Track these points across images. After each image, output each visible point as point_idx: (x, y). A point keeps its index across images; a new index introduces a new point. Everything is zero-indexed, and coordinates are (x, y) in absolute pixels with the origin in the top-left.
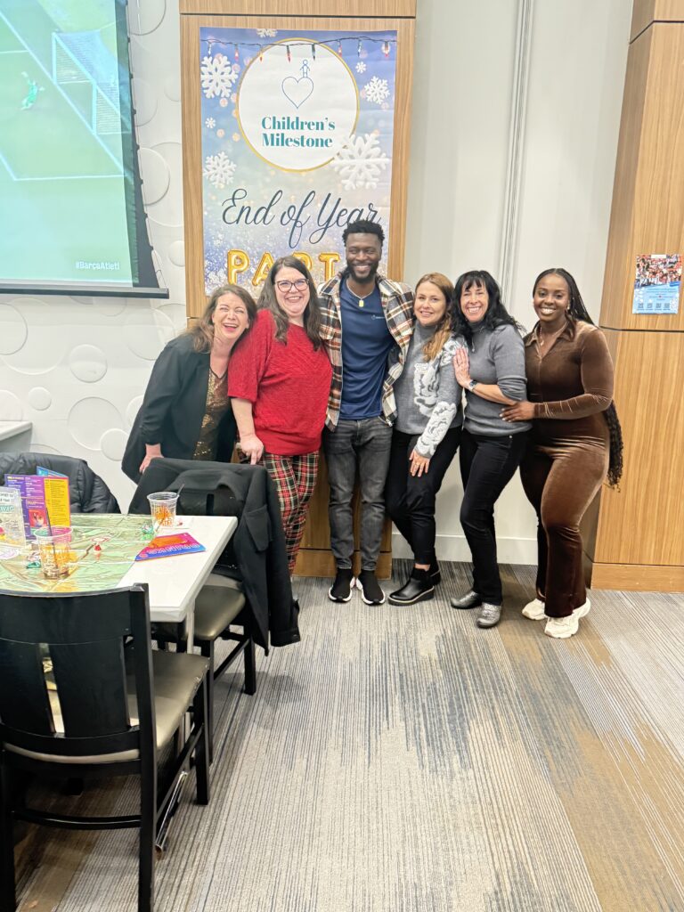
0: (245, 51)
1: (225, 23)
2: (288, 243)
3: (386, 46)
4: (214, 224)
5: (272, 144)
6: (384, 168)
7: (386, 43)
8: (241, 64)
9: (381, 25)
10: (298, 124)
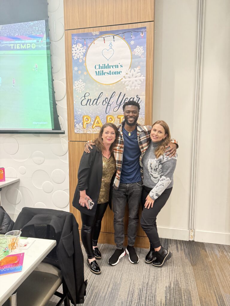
0: (88, 41)
1: (81, 31)
2: (105, 112)
3: (142, 33)
4: (78, 106)
5: (99, 75)
6: (142, 81)
7: (142, 32)
8: (87, 46)
9: (140, 26)
10: (108, 67)
